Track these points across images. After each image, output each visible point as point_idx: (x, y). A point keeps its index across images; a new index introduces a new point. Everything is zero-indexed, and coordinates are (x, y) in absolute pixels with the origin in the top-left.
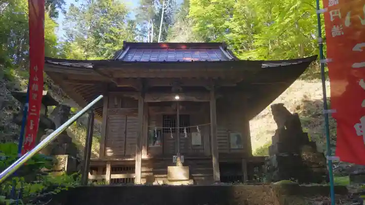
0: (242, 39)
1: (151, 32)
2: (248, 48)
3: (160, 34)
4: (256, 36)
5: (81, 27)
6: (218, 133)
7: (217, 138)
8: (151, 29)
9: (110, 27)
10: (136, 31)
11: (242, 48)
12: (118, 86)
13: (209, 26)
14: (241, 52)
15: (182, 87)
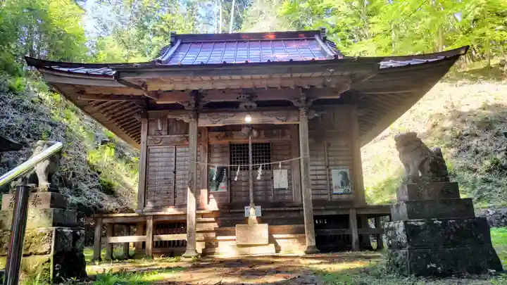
0: (352, 24)
1: (219, 19)
2: (361, 36)
3: (232, 20)
4: (373, 20)
5: (118, 13)
6: (312, 170)
7: (311, 177)
8: (218, 14)
9: (159, 11)
10: (197, 17)
11: (352, 37)
12: (158, 103)
13: (302, 5)
14: (349, 44)
15: (256, 102)
